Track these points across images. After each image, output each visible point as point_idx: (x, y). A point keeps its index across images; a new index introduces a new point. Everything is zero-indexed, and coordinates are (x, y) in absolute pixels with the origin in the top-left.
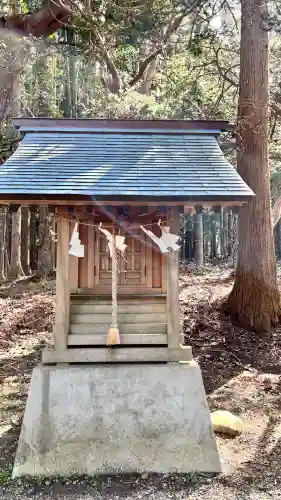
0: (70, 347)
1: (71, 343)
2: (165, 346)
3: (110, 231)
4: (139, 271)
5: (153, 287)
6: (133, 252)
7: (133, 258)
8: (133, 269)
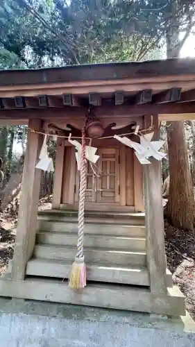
0: (28, 277)
1: (29, 272)
2: (147, 288)
3: (80, 141)
4: (113, 190)
5: (126, 205)
6: (108, 173)
7: (108, 177)
8: (108, 188)
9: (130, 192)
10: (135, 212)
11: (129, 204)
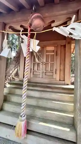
4: (52, 72)
5: (60, 80)
6: (50, 61)
7: (49, 64)
8: (49, 70)
9: (62, 72)
10: (65, 84)
11: (61, 79)
